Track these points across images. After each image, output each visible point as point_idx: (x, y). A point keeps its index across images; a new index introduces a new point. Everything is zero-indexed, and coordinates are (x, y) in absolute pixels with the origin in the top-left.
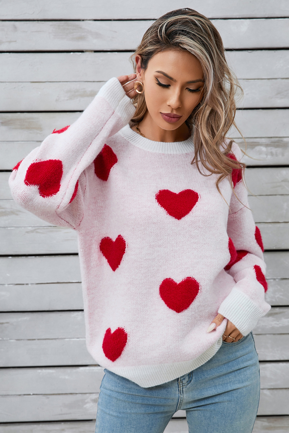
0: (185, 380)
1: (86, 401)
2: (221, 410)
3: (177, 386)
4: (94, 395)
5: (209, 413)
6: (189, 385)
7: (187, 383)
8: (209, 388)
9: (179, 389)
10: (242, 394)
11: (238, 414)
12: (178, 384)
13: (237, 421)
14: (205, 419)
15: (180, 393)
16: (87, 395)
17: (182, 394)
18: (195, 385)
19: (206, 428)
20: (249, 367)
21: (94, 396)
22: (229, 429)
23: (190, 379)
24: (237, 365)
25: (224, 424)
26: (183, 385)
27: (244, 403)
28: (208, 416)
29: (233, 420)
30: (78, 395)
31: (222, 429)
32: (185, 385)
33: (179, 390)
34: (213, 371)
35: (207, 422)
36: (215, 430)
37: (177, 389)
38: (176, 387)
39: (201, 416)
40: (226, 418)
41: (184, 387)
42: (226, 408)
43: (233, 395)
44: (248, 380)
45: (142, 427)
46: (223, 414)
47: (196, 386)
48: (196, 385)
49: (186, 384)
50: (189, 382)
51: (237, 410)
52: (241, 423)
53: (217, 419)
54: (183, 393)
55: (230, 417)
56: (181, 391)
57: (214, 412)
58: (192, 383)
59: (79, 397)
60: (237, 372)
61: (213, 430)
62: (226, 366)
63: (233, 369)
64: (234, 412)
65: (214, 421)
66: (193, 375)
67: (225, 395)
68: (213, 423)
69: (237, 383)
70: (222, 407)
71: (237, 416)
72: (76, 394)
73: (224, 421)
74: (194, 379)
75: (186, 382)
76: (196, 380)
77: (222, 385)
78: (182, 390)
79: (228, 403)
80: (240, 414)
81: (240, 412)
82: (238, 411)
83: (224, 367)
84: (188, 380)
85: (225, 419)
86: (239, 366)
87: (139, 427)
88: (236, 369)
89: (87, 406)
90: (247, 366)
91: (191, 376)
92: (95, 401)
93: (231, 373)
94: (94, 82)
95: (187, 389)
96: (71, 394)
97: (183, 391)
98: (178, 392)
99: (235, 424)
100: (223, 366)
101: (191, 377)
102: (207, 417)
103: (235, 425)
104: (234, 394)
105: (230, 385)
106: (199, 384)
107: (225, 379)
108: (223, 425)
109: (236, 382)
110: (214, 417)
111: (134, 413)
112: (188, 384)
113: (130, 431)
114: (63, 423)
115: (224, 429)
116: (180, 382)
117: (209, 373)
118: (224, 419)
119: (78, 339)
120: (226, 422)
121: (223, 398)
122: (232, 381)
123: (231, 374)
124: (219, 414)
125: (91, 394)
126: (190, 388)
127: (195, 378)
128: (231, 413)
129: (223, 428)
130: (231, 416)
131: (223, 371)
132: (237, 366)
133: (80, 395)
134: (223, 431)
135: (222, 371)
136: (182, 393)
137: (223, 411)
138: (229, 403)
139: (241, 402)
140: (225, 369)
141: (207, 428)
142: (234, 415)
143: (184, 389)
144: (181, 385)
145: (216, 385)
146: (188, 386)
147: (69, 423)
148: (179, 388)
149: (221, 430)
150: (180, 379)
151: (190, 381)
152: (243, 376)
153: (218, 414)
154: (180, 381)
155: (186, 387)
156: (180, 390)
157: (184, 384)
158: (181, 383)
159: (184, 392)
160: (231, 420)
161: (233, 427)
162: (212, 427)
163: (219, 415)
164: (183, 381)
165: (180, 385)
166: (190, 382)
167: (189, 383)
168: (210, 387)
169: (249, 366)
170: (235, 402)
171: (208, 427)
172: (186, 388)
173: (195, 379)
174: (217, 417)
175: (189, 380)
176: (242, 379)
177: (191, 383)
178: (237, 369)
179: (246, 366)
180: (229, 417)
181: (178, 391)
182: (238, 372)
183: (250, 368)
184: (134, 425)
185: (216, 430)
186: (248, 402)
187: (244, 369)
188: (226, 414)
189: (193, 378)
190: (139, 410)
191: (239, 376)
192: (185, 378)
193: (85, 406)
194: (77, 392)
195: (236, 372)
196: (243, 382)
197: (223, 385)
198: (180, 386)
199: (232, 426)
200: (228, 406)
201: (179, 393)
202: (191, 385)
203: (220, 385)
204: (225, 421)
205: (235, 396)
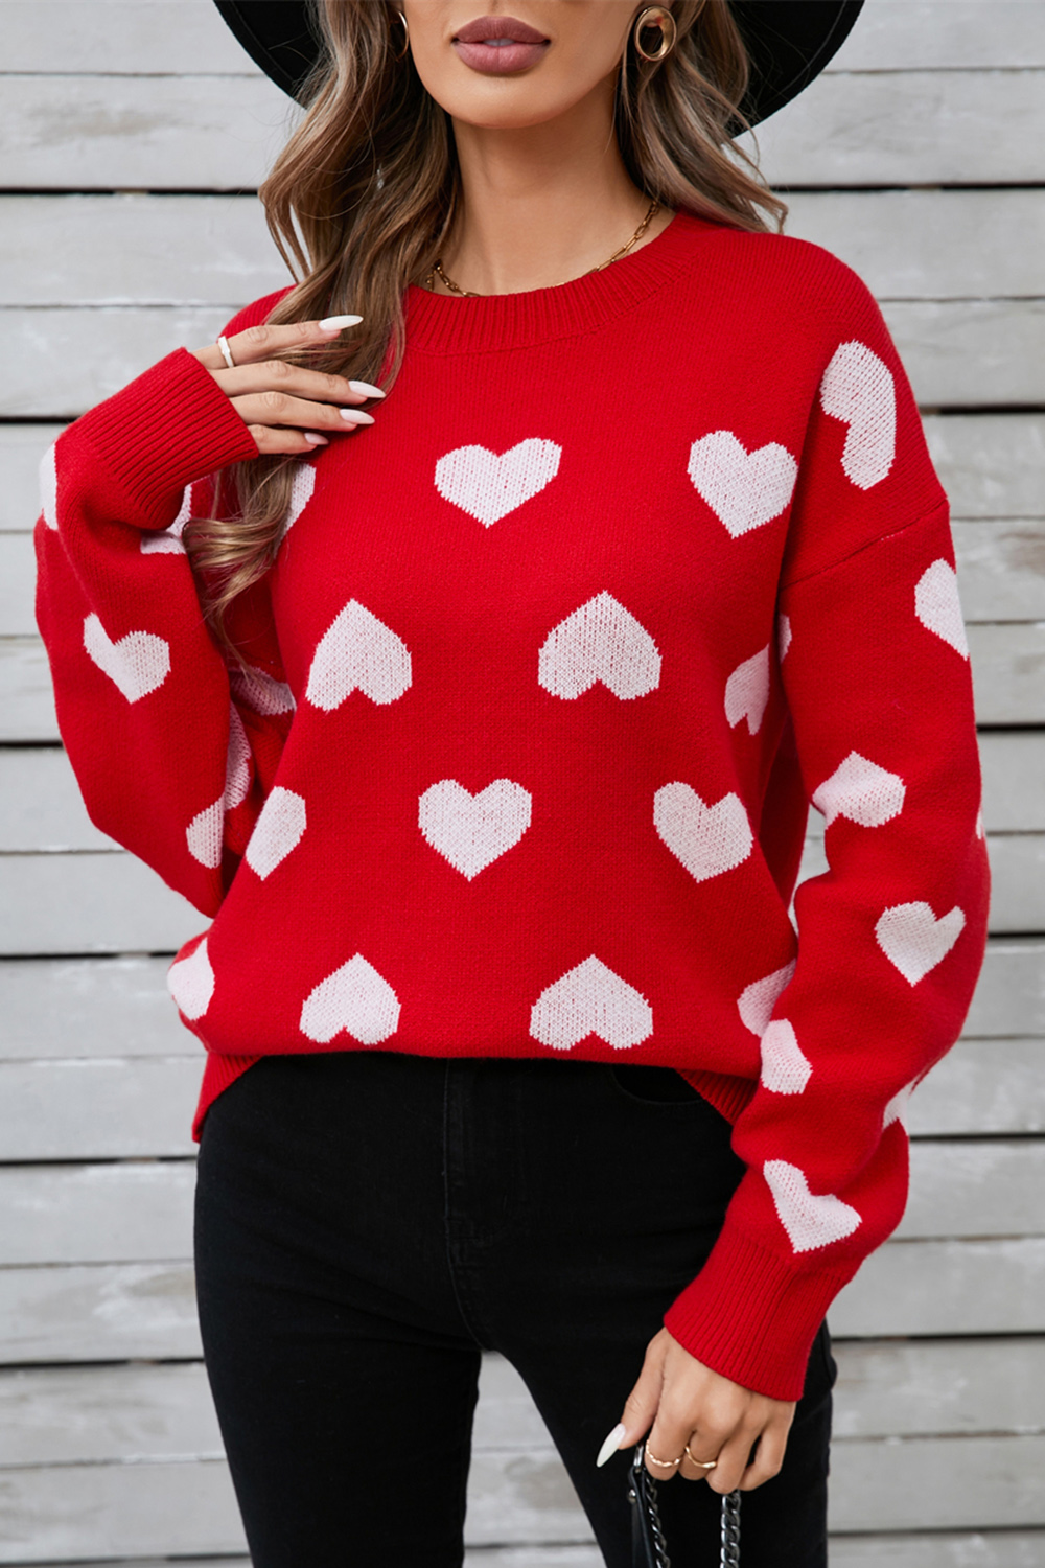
1: (103, 1291)
4: (135, 1268)
16: (110, 1269)
21: (134, 1275)
30: (73, 1271)
59: (77, 1276)
72: (68, 1265)
89: (107, 1309)
92: (137, 1291)
94: (136, 75)
96: (51, 1265)
114: (20, 1375)
119: (83, 1064)
125: (124, 1267)
133: (82, 1270)
147: (41, 1375)
193: (99, 1310)
194: (71, 1259)
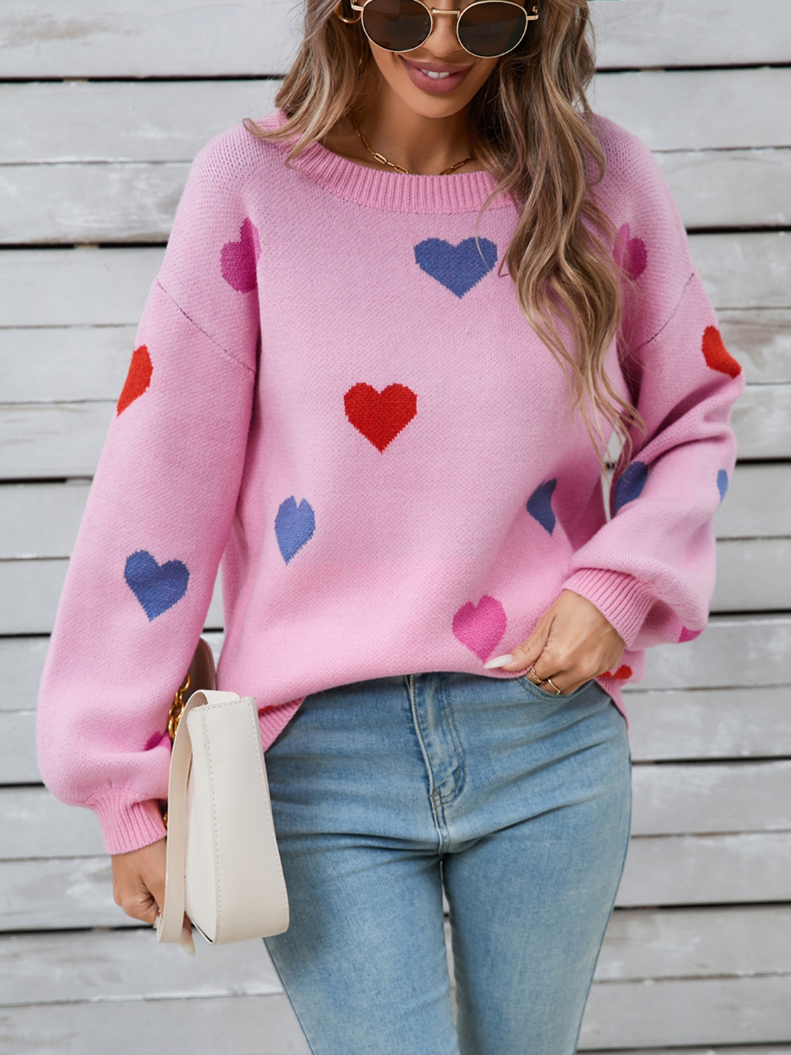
0: (447, 788)
1: (72, 878)
2: (533, 862)
3: (428, 806)
4: (96, 861)
5: (499, 870)
6: (459, 799)
7: (452, 796)
8: (509, 805)
9: (433, 814)
10: (589, 819)
11: (575, 870)
12: (429, 799)
13: (570, 889)
14: (488, 885)
15: (439, 824)
16: (76, 862)
17: (443, 827)
18: (474, 800)
19: (489, 908)
20: (603, 746)
21: (95, 866)
22: (549, 911)
23: (459, 785)
24: (577, 741)
25: (538, 897)
26: (443, 801)
27: (591, 840)
28: (497, 877)
29: (560, 885)
30: (50, 863)
31: (532, 911)
32: (447, 802)
33: (435, 816)
34: (516, 759)
35: (492, 892)
36: (512, 914)
37: (430, 815)
38: (426, 810)
39: (477, 875)
40: (542, 880)
41: (445, 806)
42: (547, 856)
43: (568, 821)
44: (602, 780)
45: (387, 902)
46: (535, 872)
47: (475, 803)
48: (476, 799)
49: (449, 799)
50: (457, 791)
51: (571, 861)
52: (580, 894)
53: (519, 884)
54: (445, 823)
55: (554, 879)
56: (441, 820)
57: (514, 867)
58: (465, 795)
59: (53, 867)
60: (575, 760)
61: (507, 914)
62: (548, 746)
63: (566, 752)
64: (565, 866)
65: (510, 889)
66: (465, 773)
67: (547, 820)
68: (509, 895)
69: (577, 788)
70: (535, 855)
71: (572, 876)
72: (47, 859)
73: (538, 889)
74: (469, 784)
75: (449, 793)
76: (474, 785)
77: (541, 796)
78: (440, 815)
79: (551, 844)
80: (580, 870)
81: (580, 865)
82: (574, 862)
83: (543, 749)
84: (454, 787)
85: (541, 885)
86: (581, 743)
87: (381, 904)
88: (573, 751)
89: (76, 891)
90: (600, 742)
91: (462, 775)
92: (97, 877)
93: (560, 760)
95: (454, 811)
96: (34, 859)
97: (444, 817)
98: (433, 823)
99: (565, 897)
100: (541, 745)
101: (462, 779)
102: (494, 881)
103: (565, 900)
104: (570, 819)
105: (561, 793)
106: (484, 797)
107: (547, 777)
108: (535, 901)
109: (575, 785)
110: (513, 880)
111: (348, 872)
112: (456, 797)
113: (362, 920)
114: (14, 939)
115: (536, 910)
116: (435, 793)
117: (506, 764)
118: (538, 884)
120: (543, 891)
121: (542, 827)
122: (564, 784)
123: (560, 765)
124: (527, 871)
125: (88, 860)
126: (460, 807)
127: (473, 781)
128: (557, 869)
129: (535, 908)
130: (556, 875)
131: (540, 758)
132: (577, 744)
133: (57, 862)
134: (533, 914)
135: (538, 757)
136: (442, 824)
137: (539, 863)
138: (556, 842)
139: (583, 839)
140: (545, 753)
141: (493, 908)
142: (564, 873)
143: (446, 813)
144: (438, 803)
145: (527, 795)
146: (456, 803)
147: (29, 938)
148: (434, 811)
149: (529, 912)
150: (434, 787)
151: (461, 789)
152: (589, 769)
153: (524, 871)
154: (434, 790)
155: (451, 806)
156: (437, 816)
157: (444, 797)
158: (436, 796)
159: (447, 820)
160: (555, 885)
161: (559, 903)
162: (504, 905)
163: (527, 875)
164: (442, 789)
165: (434, 802)
166: (459, 792)
167: (458, 795)
168: (512, 804)
169: (604, 742)
170: (568, 840)
171: (495, 904)
172: (452, 810)
173: (472, 784)
174: (520, 880)
175: (458, 787)
176: (589, 777)
177: (462, 794)
178: (577, 749)
179: (596, 742)
180: (550, 878)
181: (431, 819)
182: (579, 757)
183: (606, 749)
184: (365, 904)
185: (514, 913)
186: (600, 839)
187: (593, 750)
188: (545, 870)
189: (467, 780)
190: (357, 863)
191: (582, 770)
192: (446, 782)
193: (69, 892)
194: (49, 855)
195: (573, 759)
196: (590, 785)
197: (543, 794)
198: (435, 805)
199: (558, 901)
200: (551, 850)
201: (435, 824)
202: (464, 800)
203: (535, 795)
204: (541, 889)
205: (571, 825)
